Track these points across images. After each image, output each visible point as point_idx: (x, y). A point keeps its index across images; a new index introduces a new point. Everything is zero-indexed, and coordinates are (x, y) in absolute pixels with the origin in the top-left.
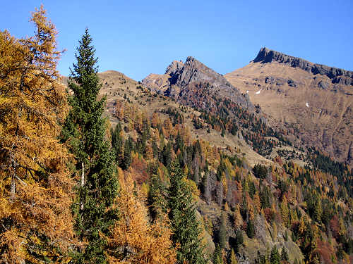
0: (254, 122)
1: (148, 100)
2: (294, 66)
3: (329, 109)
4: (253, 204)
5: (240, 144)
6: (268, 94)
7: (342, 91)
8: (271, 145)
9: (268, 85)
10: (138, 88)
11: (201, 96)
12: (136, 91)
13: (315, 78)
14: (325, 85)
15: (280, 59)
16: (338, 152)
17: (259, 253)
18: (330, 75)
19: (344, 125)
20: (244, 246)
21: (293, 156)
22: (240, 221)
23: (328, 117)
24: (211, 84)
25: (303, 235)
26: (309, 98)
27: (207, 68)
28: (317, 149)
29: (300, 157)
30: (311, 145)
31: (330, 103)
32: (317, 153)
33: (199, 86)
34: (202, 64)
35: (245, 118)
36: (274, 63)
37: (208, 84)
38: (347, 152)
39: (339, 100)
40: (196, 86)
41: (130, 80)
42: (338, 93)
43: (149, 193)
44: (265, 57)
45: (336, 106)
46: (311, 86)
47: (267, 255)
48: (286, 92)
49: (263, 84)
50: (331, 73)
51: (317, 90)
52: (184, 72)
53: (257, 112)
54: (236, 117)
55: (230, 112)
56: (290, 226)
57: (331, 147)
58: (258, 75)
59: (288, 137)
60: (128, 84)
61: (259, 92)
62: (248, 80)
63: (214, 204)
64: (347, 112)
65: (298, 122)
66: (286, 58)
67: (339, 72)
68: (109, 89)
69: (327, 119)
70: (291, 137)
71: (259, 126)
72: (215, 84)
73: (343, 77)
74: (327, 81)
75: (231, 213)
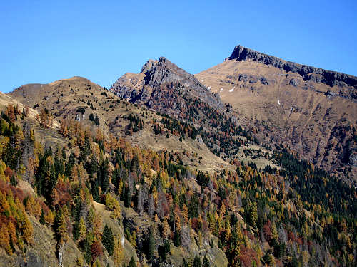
0: (224, 121)
1: (111, 106)
2: (267, 64)
3: (300, 107)
4: (180, 215)
5: (199, 148)
6: (241, 92)
7: (313, 89)
8: (239, 145)
9: (241, 83)
10: (102, 94)
11: (172, 96)
12: (100, 97)
13: (287, 76)
14: (296, 83)
15: (254, 56)
16: (306, 149)
17: (184, 260)
18: (302, 72)
19: (314, 123)
20: (170, 254)
21: (259, 155)
22: (168, 231)
23: (299, 115)
24: (182, 84)
25: (229, 242)
26: (280, 95)
27: (179, 69)
28: (285, 146)
29: (265, 156)
30: (280, 143)
31: (301, 100)
32: (285, 151)
33: (170, 86)
34: (174, 65)
35: (214, 118)
36: (248, 61)
37: (179, 84)
38: (315, 149)
39: (310, 97)
40: (168, 86)
41: (96, 86)
42: (309, 90)
43: (55, 219)
44: (239, 54)
45: (306, 104)
46: (282, 83)
47: (191, 262)
48: (259, 89)
49: (237, 82)
50: (302, 70)
51: (289, 88)
52: (156, 73)
53: (228, 111)
54: (206, 117)
55: (200, 112)
56: (218, 234)
57: (300, 144)
58: (232, 73)
59: (258, 135)
60: (93, 90)
61: (232, 90)
62: (222, 78)
63: (146, 216)
64: (316, 109)
65: (269, 120)
66: (259, 56)
67: (310, 70)
68: (74, 95)
69: (297, 116)
70: (260, 135)
71: (228, 126)
72: (186, 85)
73: (314, 74)
74: (298, 78)
75: (161, 223)
